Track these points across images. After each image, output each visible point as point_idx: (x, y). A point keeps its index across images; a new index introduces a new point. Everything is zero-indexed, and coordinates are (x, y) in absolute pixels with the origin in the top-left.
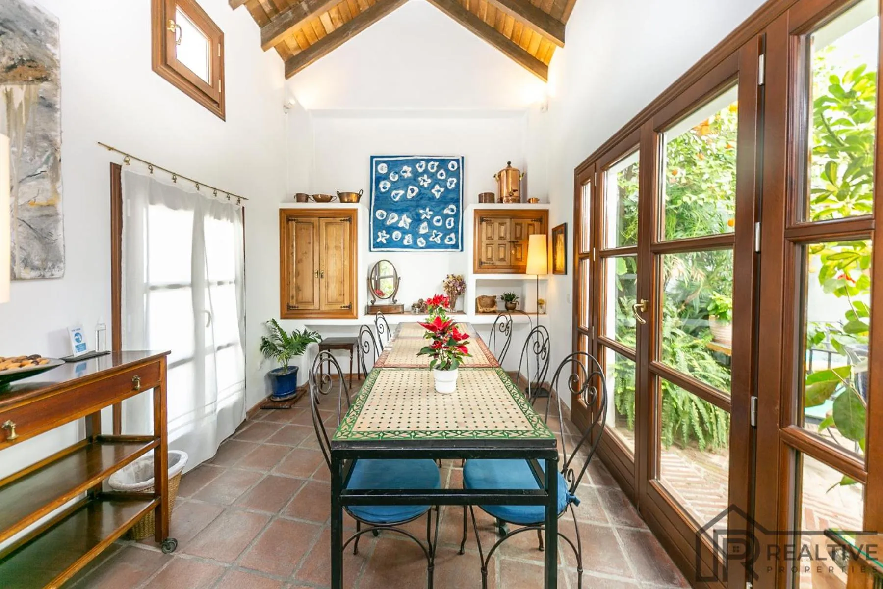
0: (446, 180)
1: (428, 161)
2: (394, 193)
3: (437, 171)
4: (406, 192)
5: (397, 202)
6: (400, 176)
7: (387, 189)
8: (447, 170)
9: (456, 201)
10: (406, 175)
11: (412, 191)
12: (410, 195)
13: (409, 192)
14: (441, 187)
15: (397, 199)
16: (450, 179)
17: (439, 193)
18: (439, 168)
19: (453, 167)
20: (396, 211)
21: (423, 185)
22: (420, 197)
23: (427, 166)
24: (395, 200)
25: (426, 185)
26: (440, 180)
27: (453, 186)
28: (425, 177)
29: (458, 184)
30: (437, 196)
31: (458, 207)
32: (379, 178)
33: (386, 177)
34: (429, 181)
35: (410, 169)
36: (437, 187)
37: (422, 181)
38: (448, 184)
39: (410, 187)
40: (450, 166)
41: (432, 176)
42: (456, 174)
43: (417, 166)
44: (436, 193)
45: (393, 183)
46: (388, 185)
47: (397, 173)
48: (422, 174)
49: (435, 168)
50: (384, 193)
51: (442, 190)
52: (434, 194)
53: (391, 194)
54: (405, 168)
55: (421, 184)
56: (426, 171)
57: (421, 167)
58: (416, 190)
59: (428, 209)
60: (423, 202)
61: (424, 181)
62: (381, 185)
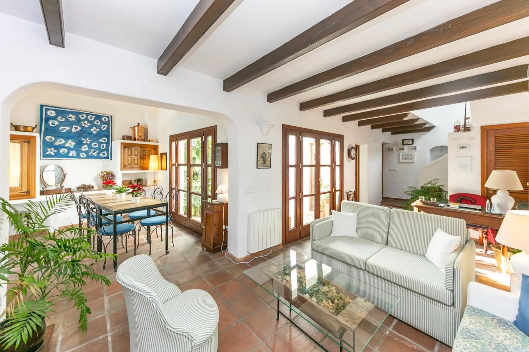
0: (100, 126)
1: (88, 115)
2: (61, 128)
3: (94, 121)
4: (72, 128)
5: (64, 133)
6: (66, 120)
7: (56, 125)
8: (101, 121)
9: (108, 136)
10: (71, 120)
11: (76, 128)
12: (74, 130)
13: (74, 128)
14: (96, 128)
15: (64, 131)
16: (104, 125)
17: (96, 132)
18: (95, 119)
19: (105, 119)
20: (62, 138)
21: (85, 126)
22: (83, 132)
23: (87, 117)
24: (62, 132)
25: (86, 126)
26: (96, 125)
27: (105, 129)
28: (86, 122)
29: (108, 128)
30: (95, 133)
31: (108, 139)
32: (48, 119)
33: (55, 118)
34: (89, 124)
35: (74, 117)
36: (94, 128)
37: (84, 124)
38: (102, 127)
39: (74, 126)
40: (103, 119)
41: (89, 122)
42: (107, 123)
43: (80, 116)
44: (94, 131)
45: (60, 122)
46: (56, 123)
47: (64, 118)
48: (84, 120)
49: (93, 119)
50: (52, 127)
51: (98, 130)
52: (92, 132)
53: (59, 128)
54: (70, 115)
55: (83, 125)
56: (86, 119)
57: (83, 117)
58: (79, 128)
59: (88, 139)
60: (84, 135)
61: (85, 124)
62: (50, 122)
